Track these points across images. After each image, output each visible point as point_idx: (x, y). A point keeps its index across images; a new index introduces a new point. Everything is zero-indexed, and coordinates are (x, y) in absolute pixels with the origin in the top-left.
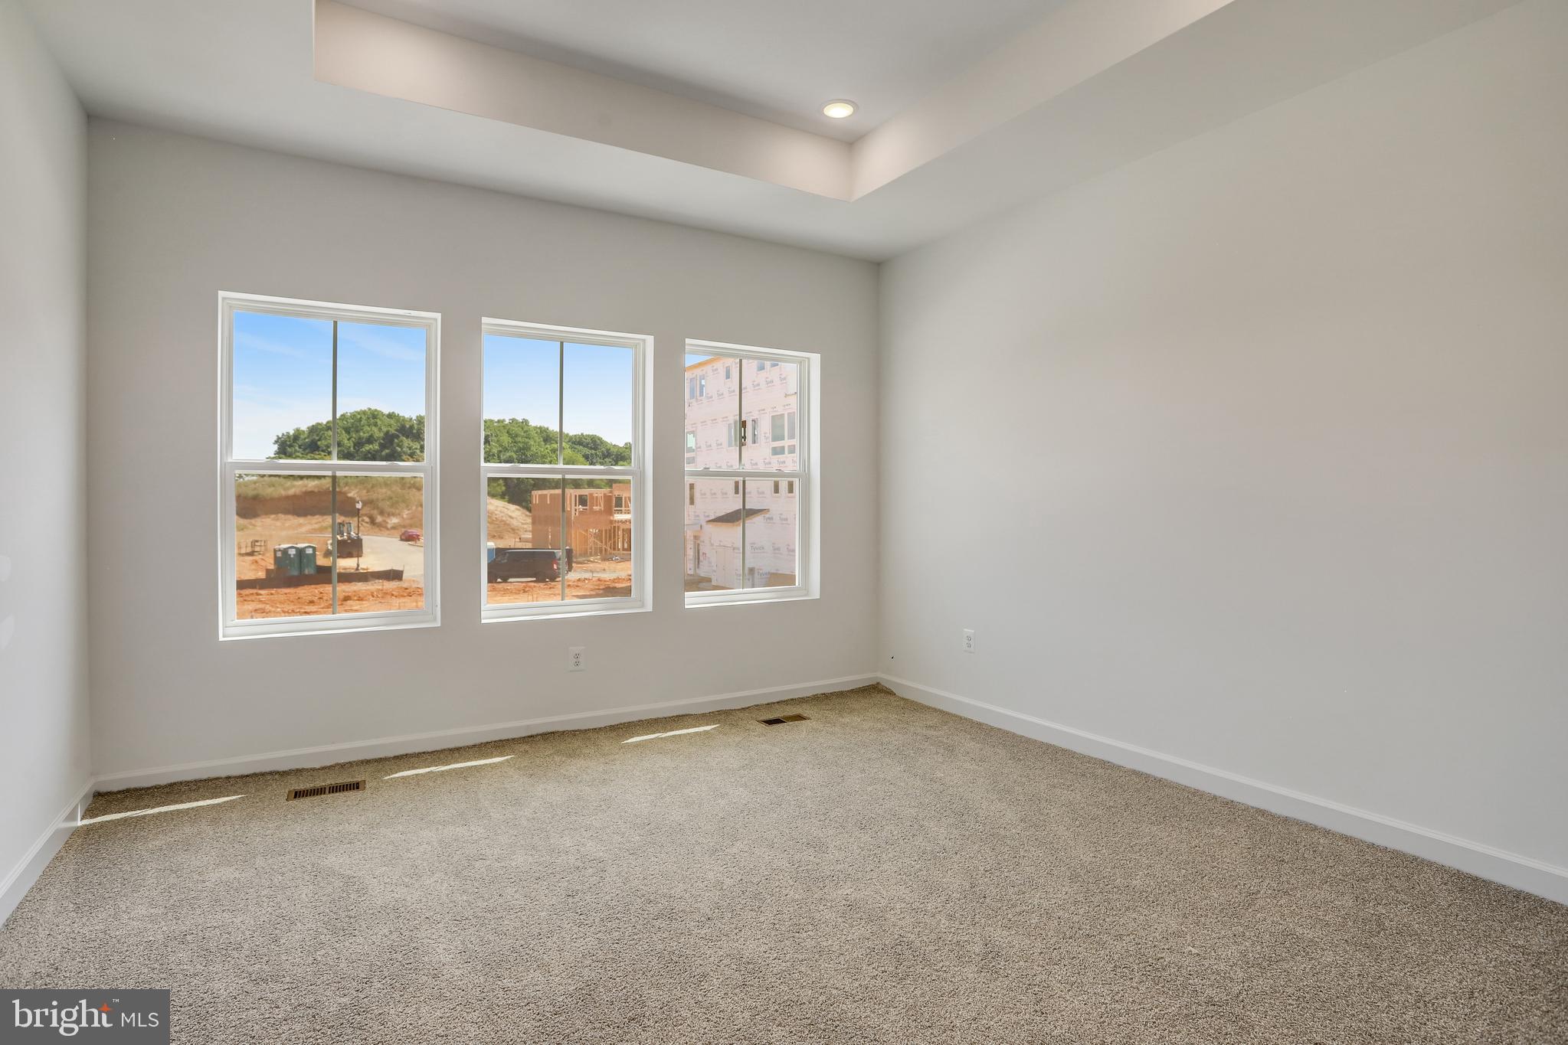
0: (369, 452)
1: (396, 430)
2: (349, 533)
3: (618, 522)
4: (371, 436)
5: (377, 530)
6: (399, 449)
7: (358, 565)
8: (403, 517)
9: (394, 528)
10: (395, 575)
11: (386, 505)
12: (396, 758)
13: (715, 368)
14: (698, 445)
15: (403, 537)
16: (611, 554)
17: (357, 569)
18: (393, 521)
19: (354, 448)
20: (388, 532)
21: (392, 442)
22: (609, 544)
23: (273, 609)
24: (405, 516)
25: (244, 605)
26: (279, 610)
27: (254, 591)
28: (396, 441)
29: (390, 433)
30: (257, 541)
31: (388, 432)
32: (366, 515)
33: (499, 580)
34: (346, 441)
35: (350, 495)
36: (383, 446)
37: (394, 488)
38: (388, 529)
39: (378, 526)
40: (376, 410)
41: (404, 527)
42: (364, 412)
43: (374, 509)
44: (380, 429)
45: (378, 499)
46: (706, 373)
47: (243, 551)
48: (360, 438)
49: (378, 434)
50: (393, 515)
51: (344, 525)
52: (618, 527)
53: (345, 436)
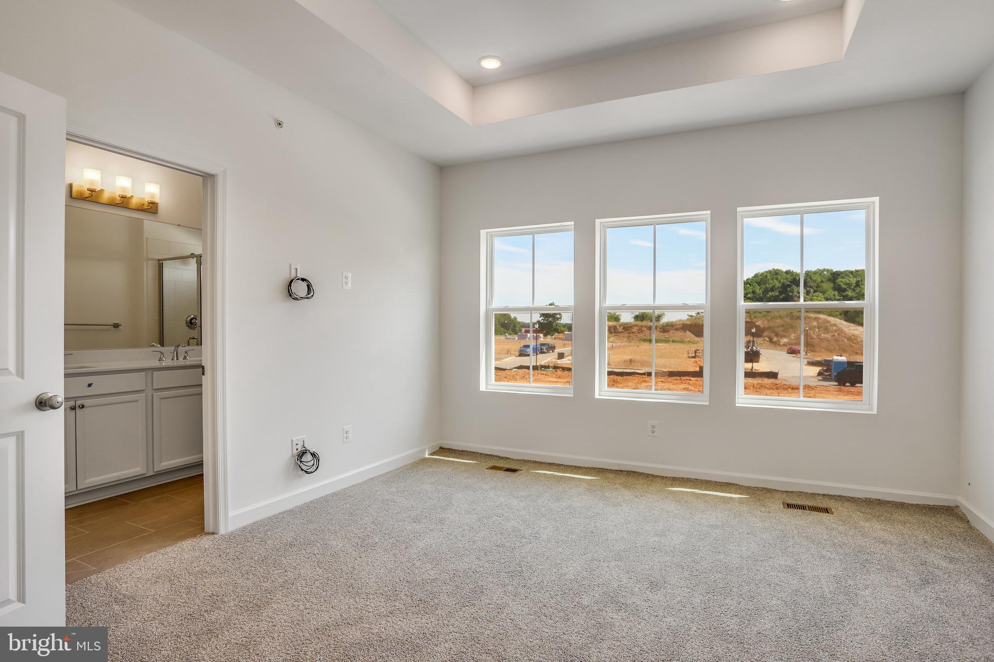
0: (772, 296)
1: (790, 282)
2: (752, 348)
4: (774, 286)
5: (773, 346)
6: (791, 294)
7: (752, 367)
8: (791, 339)
9: (784, 345)
10: (773, 375)
11: (780, 330)
12: (549, 464)
15: (789, 351)
17: (752, 370)
18: (784, 341)
19: (763, 294)
20: (780, 348)
21: (786, 290)
23: (694, 389)
24: (792, 338)
25: (680, 385)
26: (697, 389)
27: (688, 378)
28: (788, 289)
29: (786, 284)
30: (698, 350)
31: (783, 283)
32: (766, 336)
33: (848, 384)
34: (758, 291)
35: (757, 324)
36: (781, 293)
37: (786, 319)
38: (780, 346)
39: (774, 344)
40: (778, 270)
41: (791, 344)
42: (770, 272)
43: (772, 332)
44: (780, 282)
45: (775, 327)
47: (690, 355)
48: (767, 288)
49: (778, 284)
50: (784, 336)
51: (750, 342)
53: (758, 287)
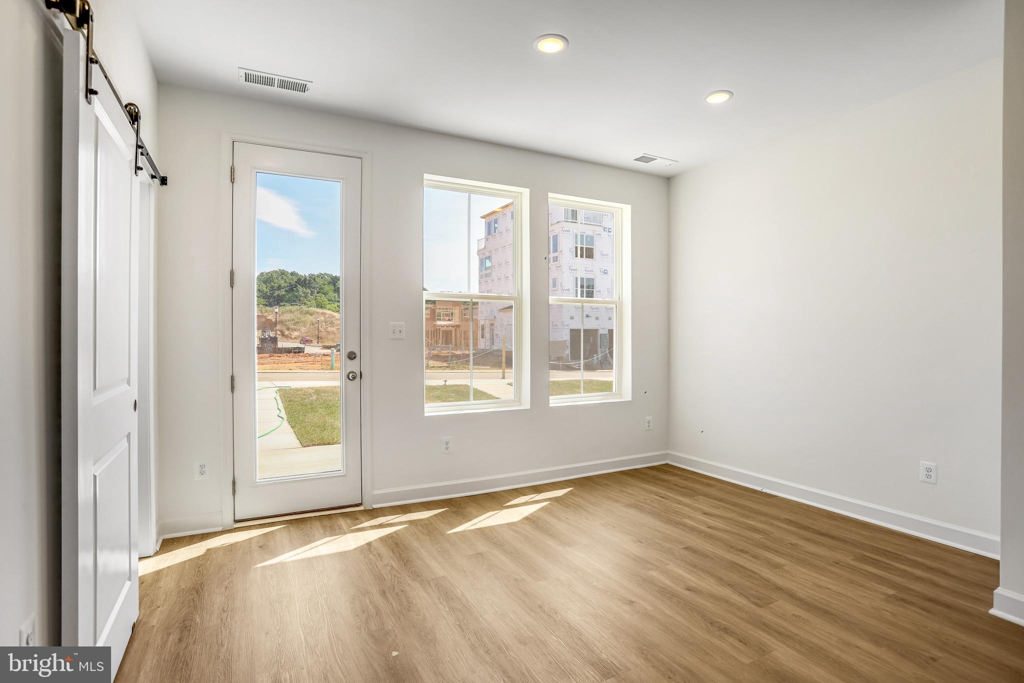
3: (439, 326)
13: (504, 213)
14: (493, 265)
16: (434, 346)
22: (433, 341)
46: (499, 217)
52: (439, 329)
